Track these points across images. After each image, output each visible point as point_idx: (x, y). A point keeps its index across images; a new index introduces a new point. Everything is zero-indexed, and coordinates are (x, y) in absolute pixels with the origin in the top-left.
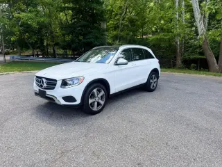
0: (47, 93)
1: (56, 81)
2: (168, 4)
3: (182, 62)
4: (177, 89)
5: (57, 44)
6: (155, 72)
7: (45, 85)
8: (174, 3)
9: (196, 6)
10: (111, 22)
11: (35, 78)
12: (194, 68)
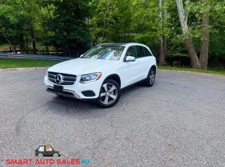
0: (65, 88)
1: (75, 76)
2: (152, 4)
3: (165, 60)
4: (171, 84)
5: (38, 40)
6: (153, 68)
7: (62, 81)
8: (158, 3)
9: (180, 7)
10: (94, 18)
11: (47, 73)
12: (176, 64)
